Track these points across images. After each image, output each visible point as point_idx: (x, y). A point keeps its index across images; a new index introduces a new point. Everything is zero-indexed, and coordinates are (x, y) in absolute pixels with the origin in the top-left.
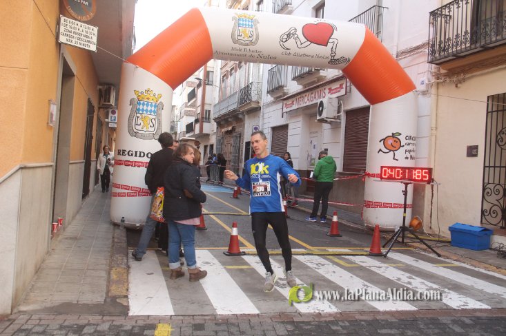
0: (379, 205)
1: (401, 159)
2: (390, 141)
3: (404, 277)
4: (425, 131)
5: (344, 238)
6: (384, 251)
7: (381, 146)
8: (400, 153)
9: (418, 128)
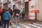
0: (31, 16)
1: (34, 9)
2: (32, 7)
4: (37, 5)
5: (26, 21)
6: (33, 23)
7: (31, 7)
8: (34, 8)
9: (36, 4)
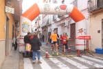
3: (86, 61)
6: (81, 55)
